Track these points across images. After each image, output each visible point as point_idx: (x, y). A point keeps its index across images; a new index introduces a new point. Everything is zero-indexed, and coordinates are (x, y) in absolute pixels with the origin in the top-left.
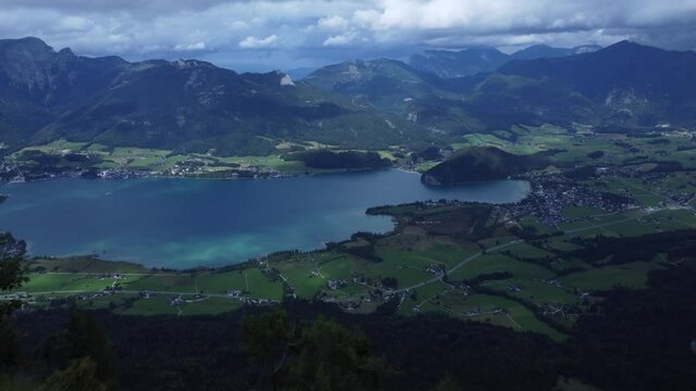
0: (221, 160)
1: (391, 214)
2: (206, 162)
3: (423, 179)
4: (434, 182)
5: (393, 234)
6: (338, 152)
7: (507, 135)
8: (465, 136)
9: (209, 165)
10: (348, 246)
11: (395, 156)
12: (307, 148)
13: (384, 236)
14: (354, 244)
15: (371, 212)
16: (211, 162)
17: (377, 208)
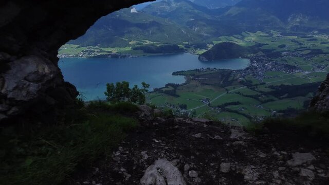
0: (103, 49)
1: (184, 75)
2: (96, 50)
3: (199, 58)
4: (205, 59)
5: (185, 84)
6: (158, 46)
7: (240, 37)
8: (220, 37)
9: (97, 52)
10: (164, 90)
11: (186, 47)
12: (144, 43)
13: (180, 85)
14: (166, 89)
15: (174, 74)
16: (98, 50)
17: (178, 72)
